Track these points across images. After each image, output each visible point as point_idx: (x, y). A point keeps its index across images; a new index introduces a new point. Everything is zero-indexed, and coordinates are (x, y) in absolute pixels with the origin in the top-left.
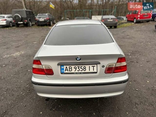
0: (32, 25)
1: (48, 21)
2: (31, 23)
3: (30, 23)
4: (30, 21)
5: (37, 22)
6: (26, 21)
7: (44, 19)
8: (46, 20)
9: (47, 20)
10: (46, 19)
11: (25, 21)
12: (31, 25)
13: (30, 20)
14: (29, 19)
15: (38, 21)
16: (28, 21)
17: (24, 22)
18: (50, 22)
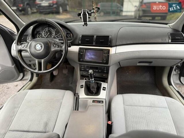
0: (33, 13)
1: (55, 6)
2: (31, 9)
3: (29, 9)
4: (28, 6)
5: (38, 7)
6: (22, 5)
7: (49, 3)
8: (52, 5)
9: (54, 4)
10: (51, 2)
11: (20, 5)
12: (30, 12)
13: (28, 4)
14: (26, 3)
15: (40, 6)
16: (24, 6)
17: (18, 7)
18: (58, 8)
